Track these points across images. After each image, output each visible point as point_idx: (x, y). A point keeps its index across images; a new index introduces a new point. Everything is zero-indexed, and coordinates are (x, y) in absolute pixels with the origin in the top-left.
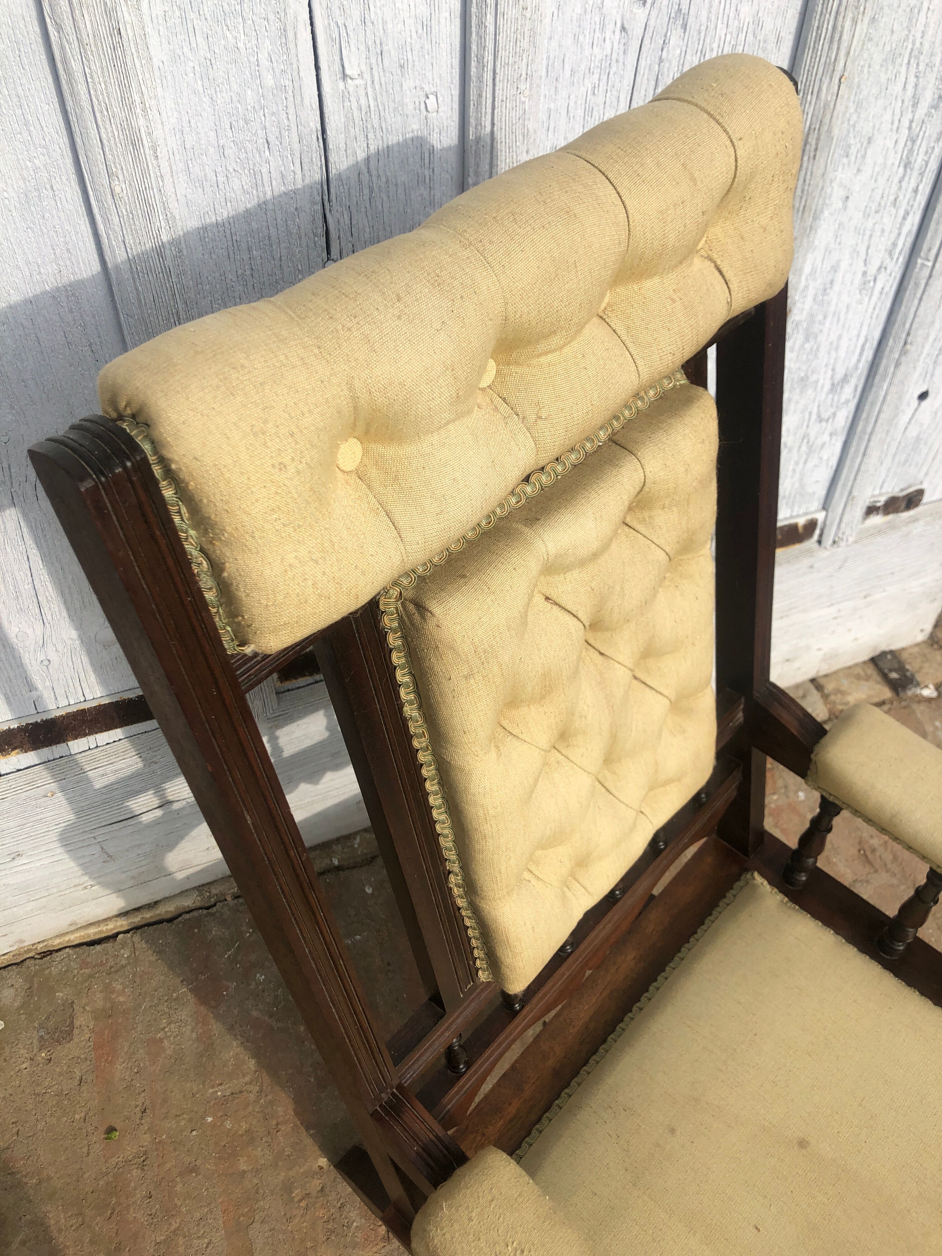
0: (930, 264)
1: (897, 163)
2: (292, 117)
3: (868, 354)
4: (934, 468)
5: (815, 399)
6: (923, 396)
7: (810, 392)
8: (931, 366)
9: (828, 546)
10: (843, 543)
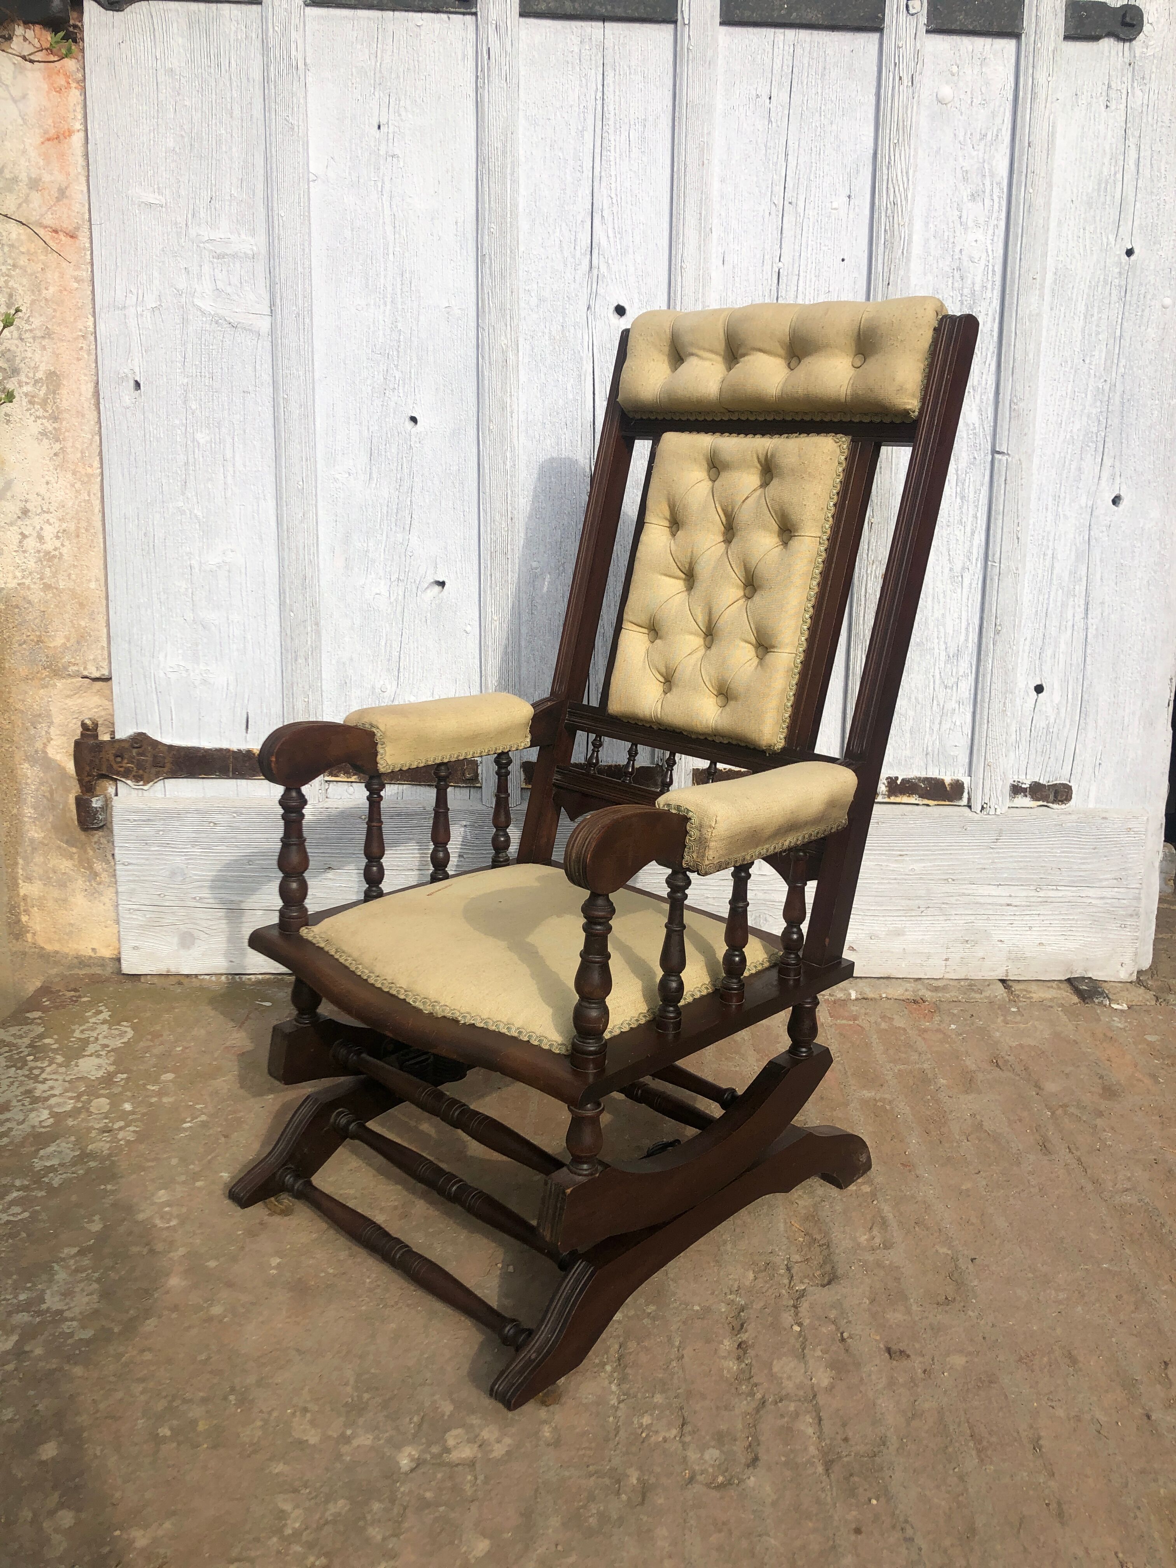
0: (997, 564)
1: (955, 495)
2: (579, 414)
3: (973, 637)
4: (1077, 769)
5: (935, 665)
6: (1039, 689)
7: (928, 657)
8: (1037, 662)
9: (978, 812)
10: (992, 812)
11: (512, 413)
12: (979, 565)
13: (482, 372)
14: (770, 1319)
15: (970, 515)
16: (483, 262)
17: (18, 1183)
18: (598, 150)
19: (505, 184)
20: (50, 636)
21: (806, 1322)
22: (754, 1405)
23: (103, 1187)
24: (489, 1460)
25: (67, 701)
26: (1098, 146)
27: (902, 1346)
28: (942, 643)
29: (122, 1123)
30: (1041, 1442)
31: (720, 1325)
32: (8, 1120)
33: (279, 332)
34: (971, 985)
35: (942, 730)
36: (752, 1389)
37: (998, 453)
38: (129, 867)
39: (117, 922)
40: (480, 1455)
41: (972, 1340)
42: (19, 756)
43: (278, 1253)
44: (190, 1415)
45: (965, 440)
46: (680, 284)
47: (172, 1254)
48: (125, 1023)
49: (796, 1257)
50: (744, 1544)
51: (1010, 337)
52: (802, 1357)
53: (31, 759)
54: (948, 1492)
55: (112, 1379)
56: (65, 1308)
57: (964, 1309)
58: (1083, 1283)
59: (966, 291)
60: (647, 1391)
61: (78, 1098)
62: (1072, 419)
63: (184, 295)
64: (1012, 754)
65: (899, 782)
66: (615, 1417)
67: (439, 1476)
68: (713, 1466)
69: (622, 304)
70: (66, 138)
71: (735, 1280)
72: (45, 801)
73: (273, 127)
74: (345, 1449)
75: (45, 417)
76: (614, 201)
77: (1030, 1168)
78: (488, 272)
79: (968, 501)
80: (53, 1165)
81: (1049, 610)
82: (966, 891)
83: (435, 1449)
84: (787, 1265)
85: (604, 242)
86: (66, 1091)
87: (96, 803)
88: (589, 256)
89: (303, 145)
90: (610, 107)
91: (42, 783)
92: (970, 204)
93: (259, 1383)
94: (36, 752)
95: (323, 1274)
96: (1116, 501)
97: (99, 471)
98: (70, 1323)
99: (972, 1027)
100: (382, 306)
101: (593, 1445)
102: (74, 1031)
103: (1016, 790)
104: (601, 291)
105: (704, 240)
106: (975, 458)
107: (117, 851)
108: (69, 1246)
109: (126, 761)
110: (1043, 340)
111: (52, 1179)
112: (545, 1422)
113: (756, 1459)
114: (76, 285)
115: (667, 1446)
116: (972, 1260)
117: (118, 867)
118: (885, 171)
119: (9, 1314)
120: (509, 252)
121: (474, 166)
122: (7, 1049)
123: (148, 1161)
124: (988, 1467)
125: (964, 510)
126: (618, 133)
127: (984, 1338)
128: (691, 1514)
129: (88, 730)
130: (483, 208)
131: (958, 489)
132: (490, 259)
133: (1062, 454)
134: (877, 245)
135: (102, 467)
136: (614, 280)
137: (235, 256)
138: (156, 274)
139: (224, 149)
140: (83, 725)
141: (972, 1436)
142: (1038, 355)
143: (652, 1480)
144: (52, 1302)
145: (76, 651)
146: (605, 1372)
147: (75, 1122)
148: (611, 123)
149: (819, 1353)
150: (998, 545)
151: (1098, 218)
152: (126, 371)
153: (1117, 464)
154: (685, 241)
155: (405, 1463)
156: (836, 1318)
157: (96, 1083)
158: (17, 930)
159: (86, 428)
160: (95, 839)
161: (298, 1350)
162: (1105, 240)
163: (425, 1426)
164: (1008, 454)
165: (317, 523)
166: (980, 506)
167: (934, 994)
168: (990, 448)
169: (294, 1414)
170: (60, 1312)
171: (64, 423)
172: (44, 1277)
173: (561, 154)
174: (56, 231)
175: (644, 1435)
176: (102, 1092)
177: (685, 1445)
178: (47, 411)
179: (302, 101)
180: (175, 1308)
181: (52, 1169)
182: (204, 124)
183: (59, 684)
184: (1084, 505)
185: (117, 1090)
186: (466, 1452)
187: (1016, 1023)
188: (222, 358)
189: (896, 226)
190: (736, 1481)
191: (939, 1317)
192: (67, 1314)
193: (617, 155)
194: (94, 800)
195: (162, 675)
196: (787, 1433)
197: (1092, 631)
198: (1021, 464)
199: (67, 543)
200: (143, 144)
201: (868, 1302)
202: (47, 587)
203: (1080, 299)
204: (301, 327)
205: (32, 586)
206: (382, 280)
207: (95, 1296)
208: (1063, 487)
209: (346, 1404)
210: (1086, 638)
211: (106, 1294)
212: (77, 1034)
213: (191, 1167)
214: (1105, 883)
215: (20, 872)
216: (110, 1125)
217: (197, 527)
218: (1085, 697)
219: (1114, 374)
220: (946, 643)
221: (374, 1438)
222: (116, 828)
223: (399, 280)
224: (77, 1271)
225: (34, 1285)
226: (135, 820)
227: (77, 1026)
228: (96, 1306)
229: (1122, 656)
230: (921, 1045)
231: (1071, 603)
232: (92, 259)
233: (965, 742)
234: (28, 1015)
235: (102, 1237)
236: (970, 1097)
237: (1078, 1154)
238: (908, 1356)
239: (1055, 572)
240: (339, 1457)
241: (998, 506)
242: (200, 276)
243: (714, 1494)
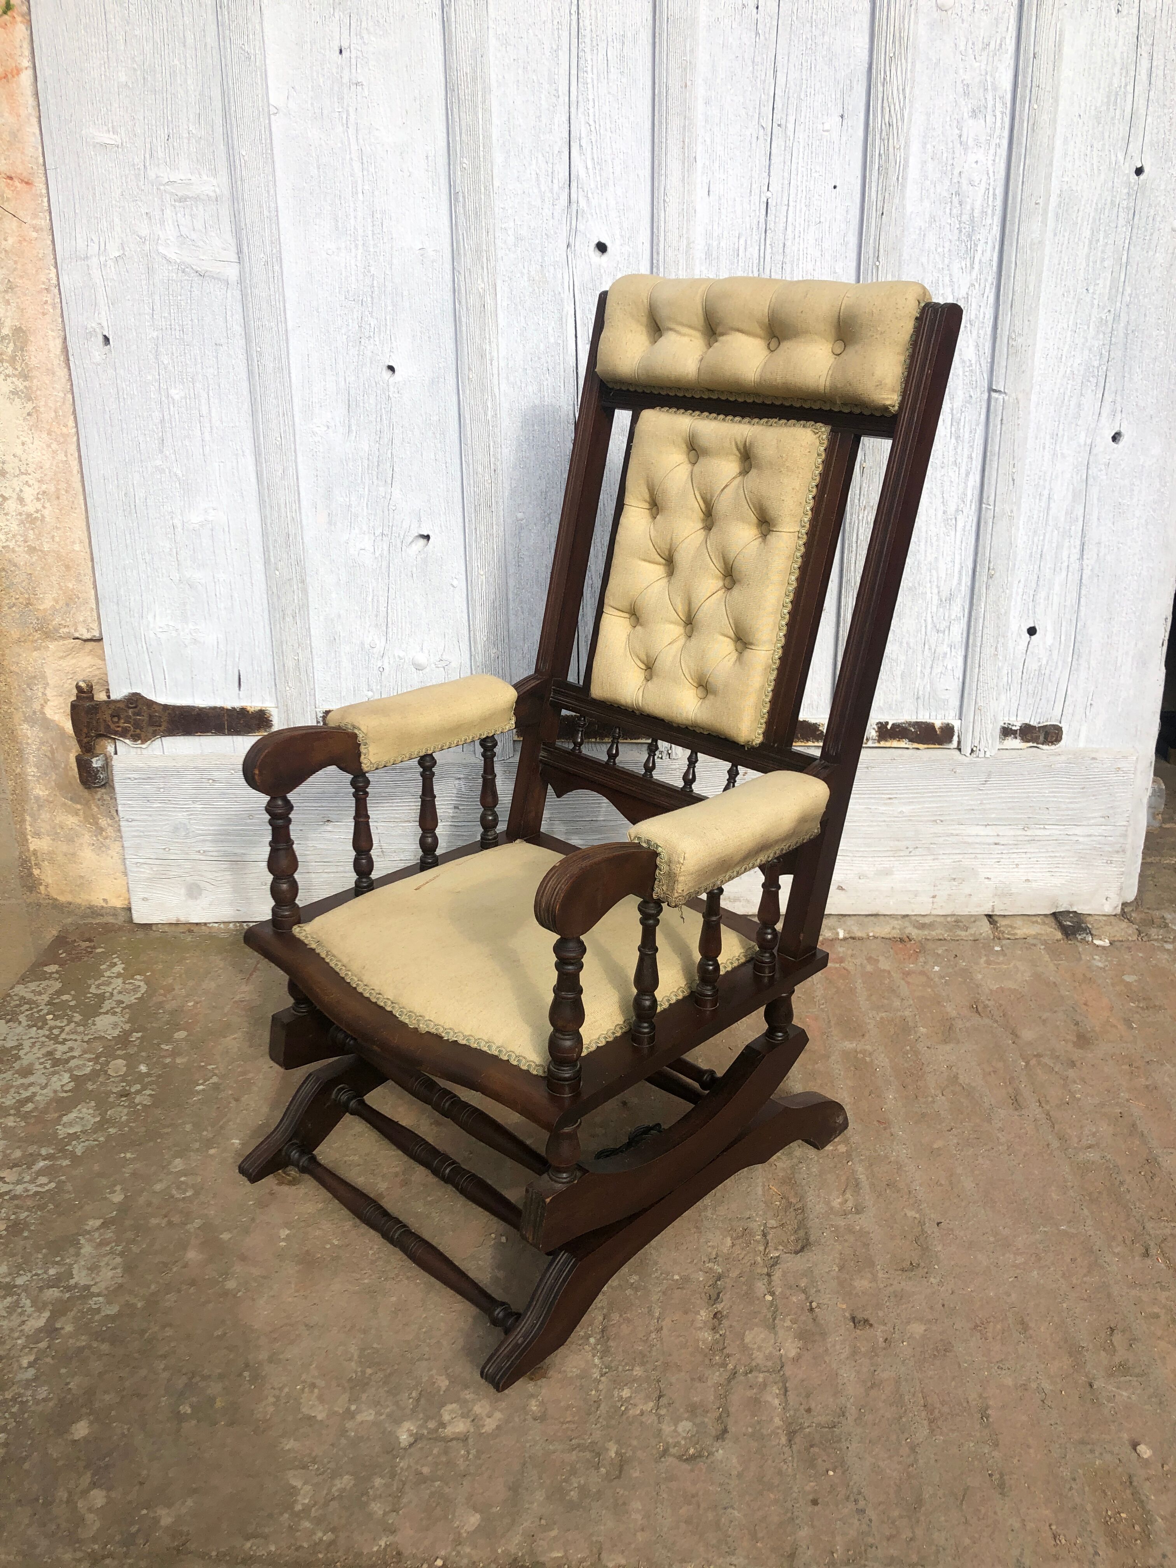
0: (992, 507)
1: (949, 435)
2: (561, 359)
3: (966, 580)
4: (1068, 710)
5: (927, 609)
6: (1032, 631)
7: (920, 601)
8: (1031, 604)
9: (968, 754)
10: (982, 755)
11: (491, 360)
12: (973, 507)
13: (460, 317)
14: (744, 1288)
15: (965, 456)
16: (456, 200)
17: (44, 1152)
18: (574, 72)
19: (476, 113)
20: (38, 599)
21: (778, 1291)
22: (726, 1375)
23: (123, 1155)
24: (481, 1434)
25: (61, 662)
26: (1108, 55)
27: (866, 1315)
28: (934, 587)
29: (138, 1087)
30: (989, 1412)
31: (698, 1296)
32: (32, 1084)
33: (248, 282)
34: (958, 922)
35: (934, 674)
36: (725, 1360)
37: (995, 391)
38: (133, 823)
39: (125, 874)
40: (472, 1430)
41: (932, 1308)
42: (18, 717)
43: (287, 1225)
44: (209, 1391)
45: (961, 378)
46: (663, 219)
47: (189, 1226)
48: (138, 977)
49: (772, 1223)
50: (710, 1516)
51: (1010, 268)
52: (772, 1328)
53: (31, 720)
54: (900, 1463)
55: (136, 1355)
56: (92, 1283)
57: (926, 1276)
58: (1041, 1246)
59: (965, 218)
60: (626, 1364)
61: (96, 1059)
62: (1073, 353)
63: (147, 243)
64: (1003, 697)
65: (889, 727)
66: (597, 1391)
67: (435, 1451)
68: (685, 1438)
69: (603, 241)
70: (13, 76)
71: (713, 1247)
72: (47, 760)
73: (229, 57)
74: (349, 1425)
75: (15, 375)
76: (593, 129)
77: (1000, 1125)
78: (462, 211)
79: (963, 442)
80: (76, 1133)
81: (1044, 551)
82: (954, 832)
83: (432, 1425)
84: (763, 1231)
85: (582, 174)
86: (85, 1052)
87: (97, 763)
88: (567, 190)
89: (261, 75)
90: (586, 22)
91: (42, 743)
92: (971, 122)
93: (271, 1360)
94: (35, 712)
95: (328, 1246)
96: (1116, 438)
97: (74, 430)
98: (96, 1299)
99: (956, 969)
100: (353, 250)
101: (576, 1418)
102: (89, 986)
103: (1006, 732)
104: (581, 227)
105: (688, 171)
106: (971, 396)
107: (120, 808)
108: (95, 1218)
109: (122, 721)
110: (1045, 268)
111: (75, 1147)
112: (532, 1396)
113: (725, 1431)
114: (34, 234)
115: (644, 1419)
116: (938, 1224)
117: (122, 823)
118: (880, 88)
119: (41, 1289)
120: (483, 189)
121: (443, 92)
122: (27, 1006)
123: (165, 1127)
124: (937, 1437)
125: (959, 450)
126: (595, 51)
127: (943, 1305)
128: (663, 1487)
129: (84, 692)
130: (454, 140)
131: (953, 429)
132: (464, 197)
133: (1062, 391)
134: (871, 171)
135: (76, 426)
136: (595, 216)
137: (197, 198)
138: (117, 220)
139: (179, 82)
140: (78, 687)
141: (925, 1406)
142: (1039, 287)
143: (629, 1453)
144: (80, 1277)
145: (65, 613)
146: (588, 1344)
147: (95, 1086)
148: (588, 40)
149: (788, 1323)
150: (993, 488)
151: (1106, 135)
152: (93, 325)
153: (1119, 398)
154: (668, 172)
155: (404, 1438)
156: (806, 1287)
157: (113, 1043)
158: (30, 883)
159: (57, 386)
160: (98, 796)
161: (306, 1325)
162: (1113, 158)
163: (423, 1401)
164: (1005, 393)
165: (297, 479)
166: (975, 446)
167: (920, 932)
168: (986, 386)
169: (303, 1390)
170: (87, 1287)
171: (35, 381)
172: (72, 1251)
173: (535, 78)
174: (11, 178)
175: (623, 1408)
176: (119, 1052)
177: (660, 1417)
178: (16, 369)
179: (258, 27)
180: (193, 1283)
181: (75, 1136)
182: (156, 55)
183: (52, 646)
184: (1083, 443)
185: (132, 1050)
186: (460, 1427)
187: (999, 964)
188: (191, 309)
189: (891, 149)
190: (706, 1454)
191: (903, 1284)
192: (94, 1289)
193: (595, 77)
194: (94, 760)
195: (152, 635)
196: (755, 1404)
197: (1087, 572)
198: (1018, 403)
199: (47, 505)
200: (94, 79)
201: (837, 1269)
202: (32, 550)
203: (1085, 223)
204: (271, 275)
205: (17, 549)
206: (352, 221)
207: (119, 1271)
208: (1061, 424)
209: (350, 1380)
210: (1081, 579)
211: (129, 1269)
212: (93, 990)
213: (205, 1133)
214: (1092, 821)
215: (28, 827)
216: (127, 1088)
217: (178, 485)
218: (1079, 638)
219: (1118, 304)
220: (938, 587)
221: (376, 1414)
222: (117, 786)
223: (369, 220)
224: (102, 1244)
225: (62, 1260)
226: (136, 779)
227: (92, 981)
228: (120, 1281)
229: (1117, 597)
230: (905, 991)
231: (1067, 544)
232: (49, 205)
233: (956, 685)
234: (46, 969)
235: (124, 1208)
236: (948, 1048)
237: (1048, 1107)
238: (871, 1325)
239: (1051, 513)
240: (343, 1432)
241: (994, 447)
242: (162, 222)
243: (686, 1467)
